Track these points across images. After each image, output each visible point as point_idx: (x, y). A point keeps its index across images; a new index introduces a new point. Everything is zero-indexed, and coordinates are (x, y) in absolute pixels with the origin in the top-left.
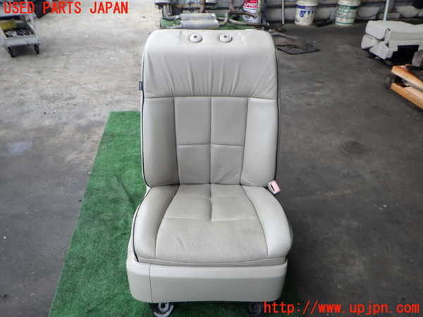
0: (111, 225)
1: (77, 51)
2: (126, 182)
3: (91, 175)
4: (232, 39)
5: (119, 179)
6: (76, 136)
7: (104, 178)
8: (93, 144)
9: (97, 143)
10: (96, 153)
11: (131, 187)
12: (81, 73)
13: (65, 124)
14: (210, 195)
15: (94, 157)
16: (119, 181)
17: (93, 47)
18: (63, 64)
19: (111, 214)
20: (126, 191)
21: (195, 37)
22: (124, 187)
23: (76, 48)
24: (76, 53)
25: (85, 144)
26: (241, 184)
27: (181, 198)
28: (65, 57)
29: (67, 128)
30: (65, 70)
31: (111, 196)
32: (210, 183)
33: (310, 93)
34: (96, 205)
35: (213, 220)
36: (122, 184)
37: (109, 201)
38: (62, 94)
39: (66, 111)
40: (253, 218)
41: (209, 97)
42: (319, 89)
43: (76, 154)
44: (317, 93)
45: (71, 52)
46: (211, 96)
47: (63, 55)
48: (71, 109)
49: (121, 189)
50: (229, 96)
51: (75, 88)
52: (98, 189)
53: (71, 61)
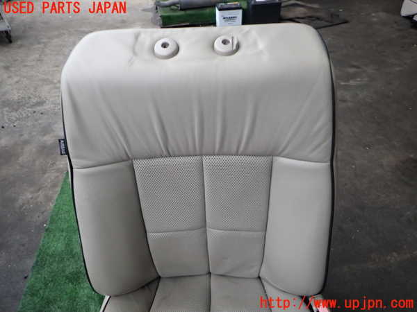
1: (58, 36)
3: (47, 230)
4: (238, 47)
6: (37, 163)
7: (64, 234)
8: (56, 174)
9: (62, 172)
10: (59, 189)
12: (57, 66)
13: (26, 142)
15: (56, 197)
17: (76, 31)
18: (37, 56)
21: (165, 45)
23: (56, 33)
24: (56, 40)
25: (46, 176)
26: (259, 278)
28: (42, 46)
29: (27, 148)
30: (39, 63)
32: (210, 273)
33: (342, 83)
34: (46, 285)
38: (30, 98)
39: (29, 124)
41: (198, 158)
42: (353, 76)
43: (32, 192)
44: (352, 83)
45: (49, 38)
46: (201, 155)
47: (39, 43)
48: (36, 120)
50: (237, 154)
51: (46, 88)
52: (52, 256)
53: (47, 51)
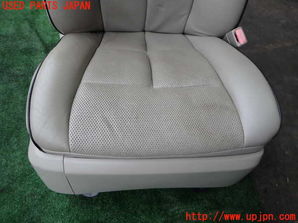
0: (24, 81)
2: (41, 28)
5: (32, 24)
11: (47, 34)
14: (145, 46)
16: (31, 27)
19: (23, 68)
20: (41, 40)
22: (38, 35)
26: (184, 33)
27: (107, 51)
31: (23, 45)
32: (144, 31)
35: (155, 86)
36: (36, 31)
37: (21, 51)
40: (215, 84)
49: (34, 36)
